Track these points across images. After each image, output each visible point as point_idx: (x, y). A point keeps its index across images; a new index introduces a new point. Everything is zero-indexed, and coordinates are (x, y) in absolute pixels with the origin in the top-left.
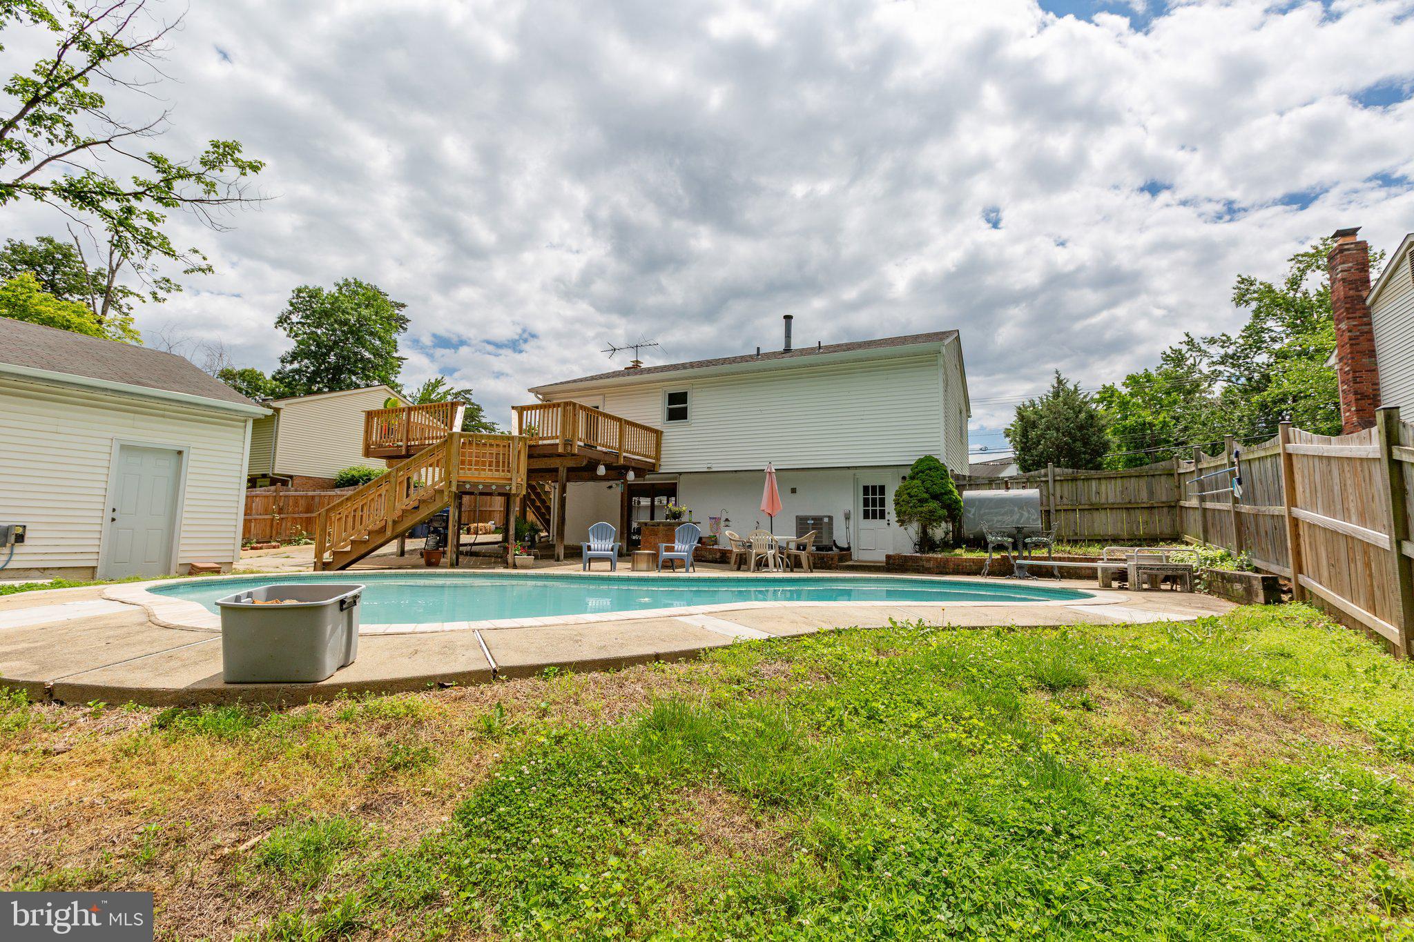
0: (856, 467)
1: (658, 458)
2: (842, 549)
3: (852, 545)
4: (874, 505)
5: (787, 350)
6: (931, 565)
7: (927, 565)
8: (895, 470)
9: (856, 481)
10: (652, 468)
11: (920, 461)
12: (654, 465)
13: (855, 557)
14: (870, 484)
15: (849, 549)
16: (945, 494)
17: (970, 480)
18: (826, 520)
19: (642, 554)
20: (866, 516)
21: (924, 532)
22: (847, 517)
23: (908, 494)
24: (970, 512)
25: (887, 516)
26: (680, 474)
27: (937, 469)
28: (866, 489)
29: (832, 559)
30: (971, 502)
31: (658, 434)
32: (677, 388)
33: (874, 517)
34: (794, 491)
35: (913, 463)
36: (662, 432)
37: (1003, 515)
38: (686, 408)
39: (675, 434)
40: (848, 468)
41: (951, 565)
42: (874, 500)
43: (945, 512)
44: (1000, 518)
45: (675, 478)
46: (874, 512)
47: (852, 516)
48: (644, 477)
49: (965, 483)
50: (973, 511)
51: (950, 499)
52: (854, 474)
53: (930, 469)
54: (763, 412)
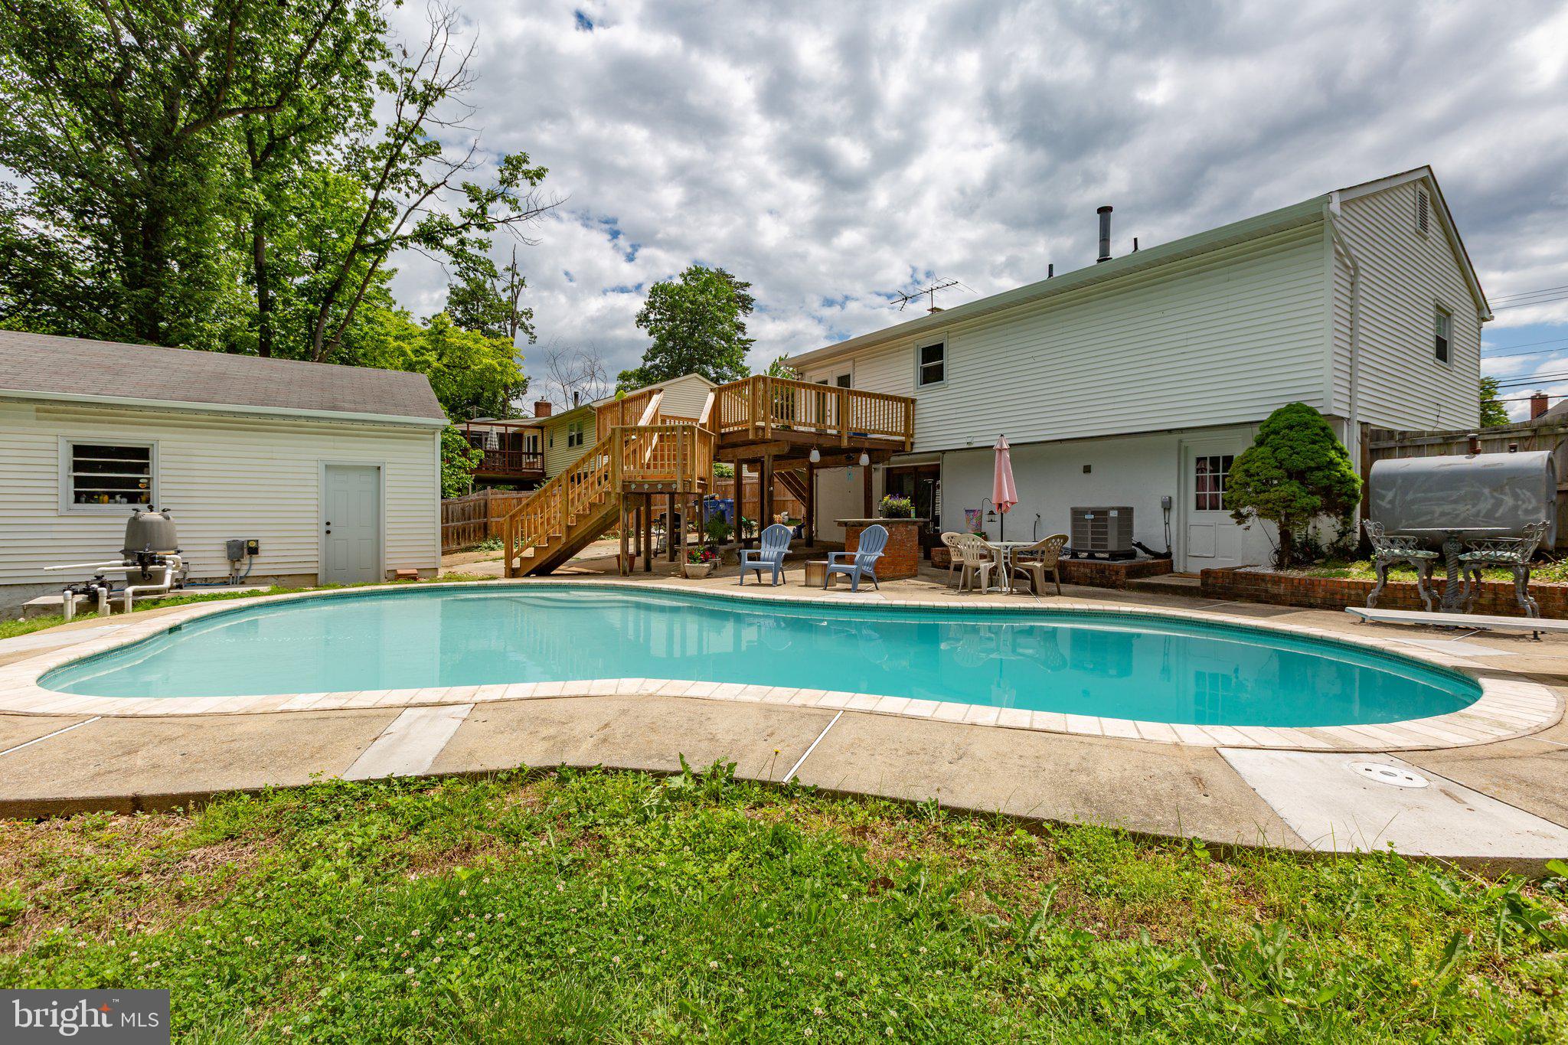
0: (1181, 430)
1: (909, 433)
2: (1157, 555)
3: (1174, 550)
4: (1214, 487)
6: (1281, 589)
7: (1273, 589)
9: (1182, 451)
10: (900, 448)
11: (1278, 414)
12: (903, 443)
13: (1179, 567)
14: (1208, 454)
15: (1168, 555)
16: (1319, 468)
17: (1401, 440)
18: (1114, 514)
20: (1200, 507)
21: (1285, 535)
22: (1167, 506)
23: (1247, 471)
24: (1383, 498)
26: (944, 452)
27: (1306, 426)
28: (1201, 461)
29: (1117, 573)
30: (1390, 479)
31: (909, 403)
32: (930, 341)
33: (1214, 506)
34: (1087, 469)
35: (1265, 417)
36: (913, 401)
37: (1455, 502)
38: (942, 365)
39: (931, 402)
40: (1170, 431)
41: (1320, 593)
42: (1214, 480)
43: (1317, 500)
44: (1447, 508)
45: (938, 459)
46: (1214, 499)
47: (1175, 506)
48: (889, 459)
49: (1392, 444)
50: (1390, 495)
51: (1328, 477)
52: (1180, 441)
53: (1291, 428)
54: (1037, 359)
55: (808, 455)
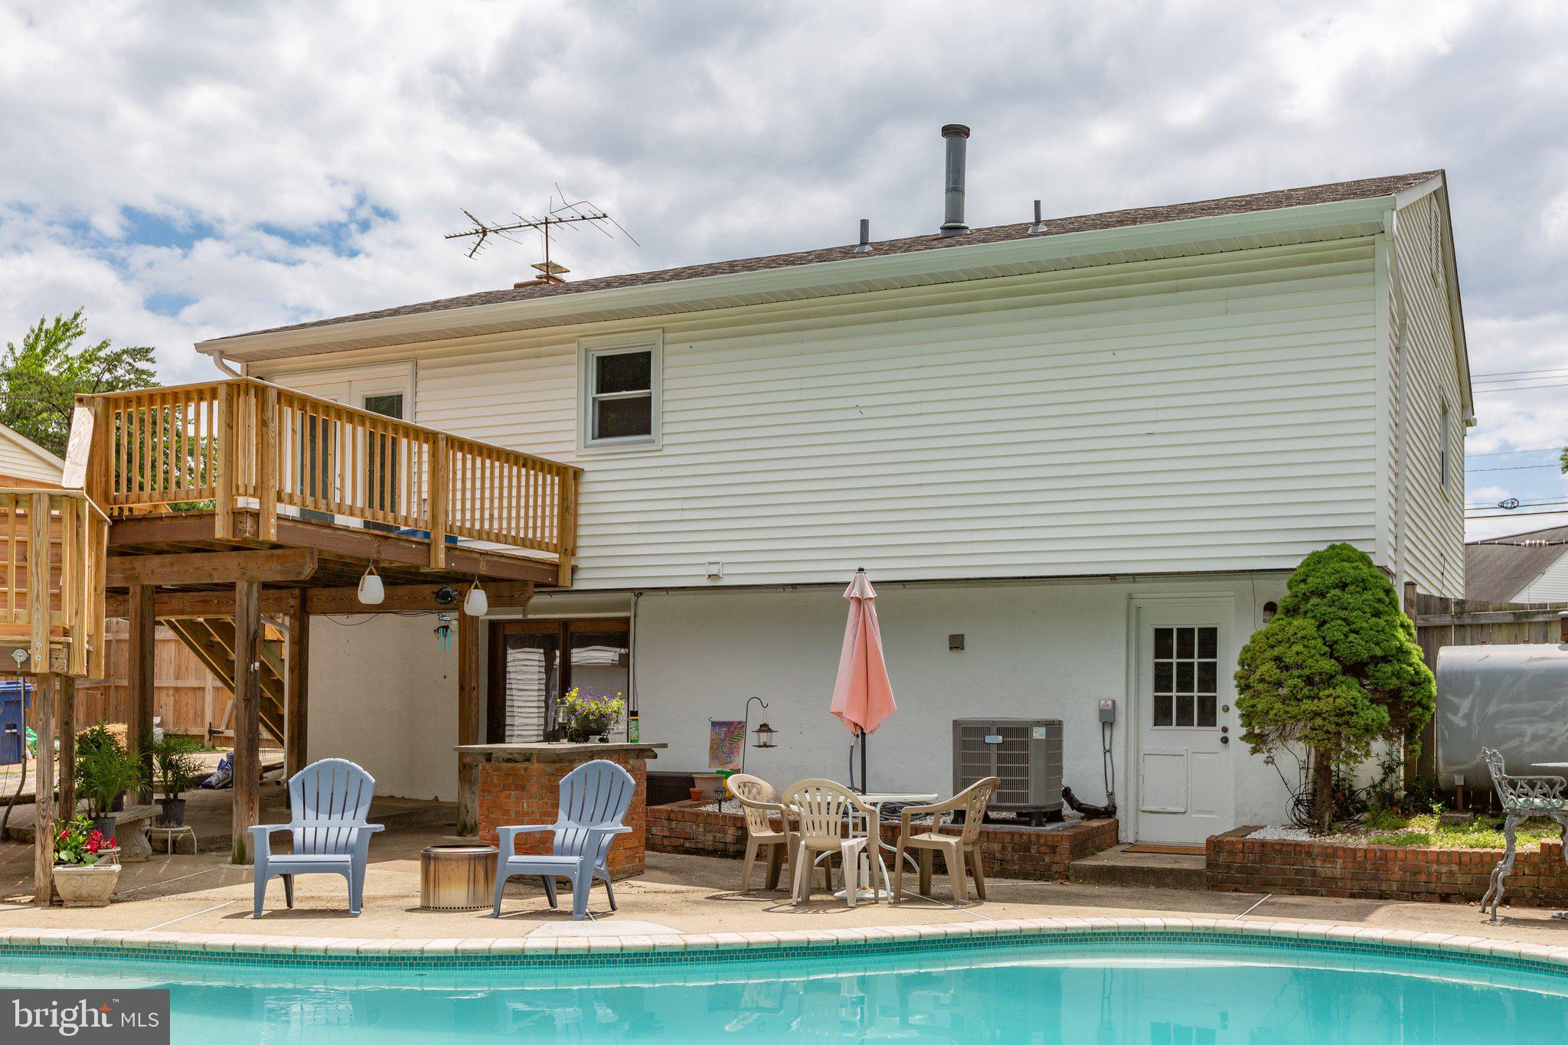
0: (1134, 577)
1: (567, 545)
2: (1091, 813)
3: (1119, 801)
4: (1185, 684)
5: (954, 230)
6: (1337, 869)
7: (1325, 870)
8: (1246, 583)
9: (1133, 613)
10: (550, 578)
11: (1316, 560)
12: (555, 567)
13: (1127, 834)
14: (1175, 623)
15: (1110, 812)
16: (1385, 659)
17: (1460, 614)
18: (1039, 733)
19: (448, 858)
20: (1162, 715)
21: (1322, 771)
22: (1107, 720)
23: (1278, 659)
24: (1455, 709)
25: (1221, 718)
26: (639, 592)
27: (1364, 585)
28: (1162, 636)
29: (1054, 849)
30: (1461, 680)
31: (569, 477)
32: (622, 342)
33: (1185, 719)
34: (957, 643)
35: (1294, 564)
36: (577, 473)
37: (1553, 719)
38: (646, 402)
40: (1113, 577)
41: (1396, 872)
42: (1185, 671)
43: (1382, 713)
44: (1542, 729)
45: (626, 606)
46: (1185, 705)
47: (1121, 718)
48: (523, 604)
49: (1447, 620)
50: (1465, 705)
51: (1397, 675)
52: (1130, 597)
53: (1344, 586)
54: (867, 413)
55: (355, 583)
